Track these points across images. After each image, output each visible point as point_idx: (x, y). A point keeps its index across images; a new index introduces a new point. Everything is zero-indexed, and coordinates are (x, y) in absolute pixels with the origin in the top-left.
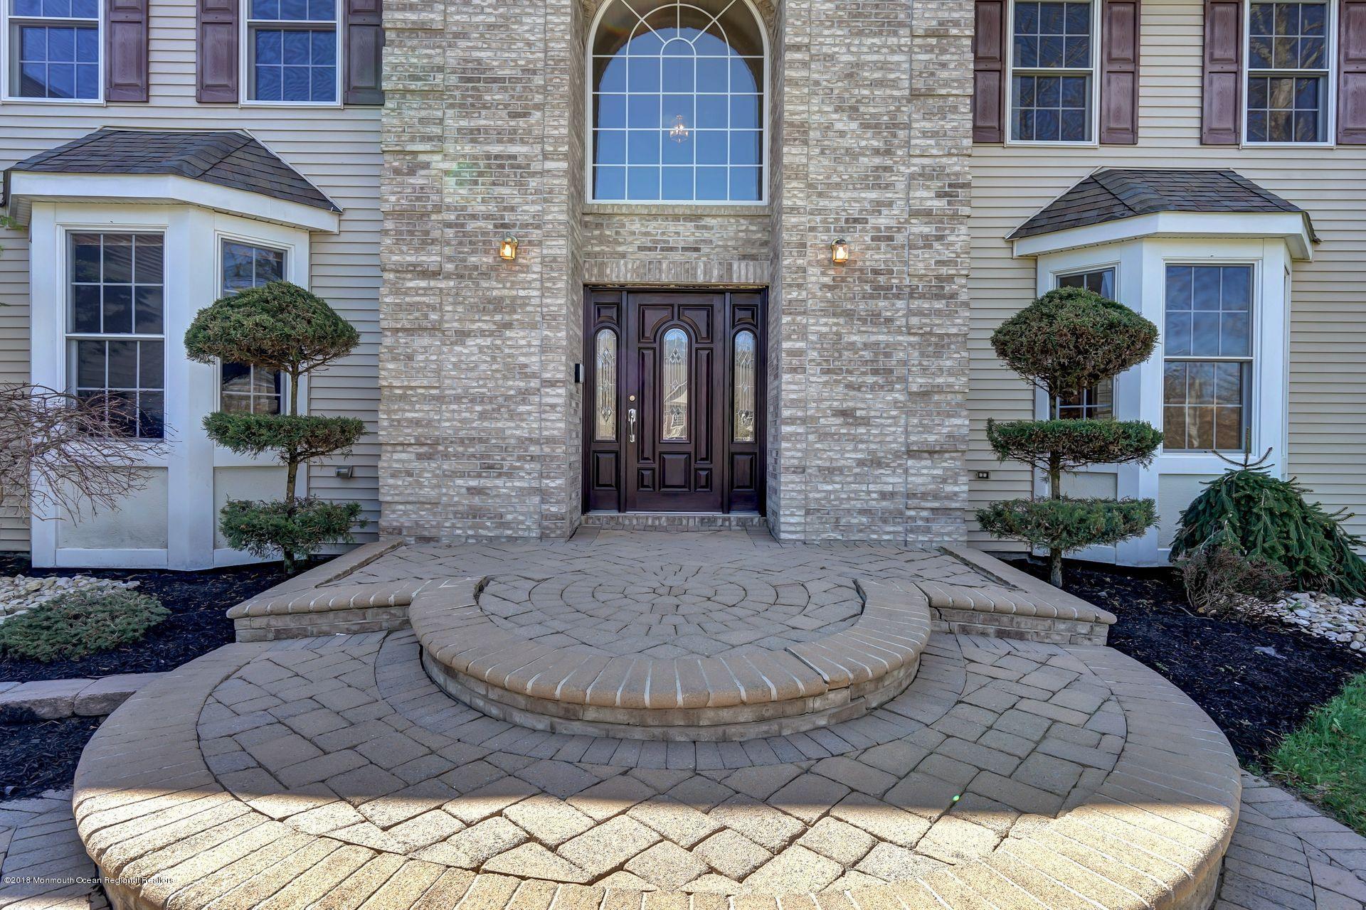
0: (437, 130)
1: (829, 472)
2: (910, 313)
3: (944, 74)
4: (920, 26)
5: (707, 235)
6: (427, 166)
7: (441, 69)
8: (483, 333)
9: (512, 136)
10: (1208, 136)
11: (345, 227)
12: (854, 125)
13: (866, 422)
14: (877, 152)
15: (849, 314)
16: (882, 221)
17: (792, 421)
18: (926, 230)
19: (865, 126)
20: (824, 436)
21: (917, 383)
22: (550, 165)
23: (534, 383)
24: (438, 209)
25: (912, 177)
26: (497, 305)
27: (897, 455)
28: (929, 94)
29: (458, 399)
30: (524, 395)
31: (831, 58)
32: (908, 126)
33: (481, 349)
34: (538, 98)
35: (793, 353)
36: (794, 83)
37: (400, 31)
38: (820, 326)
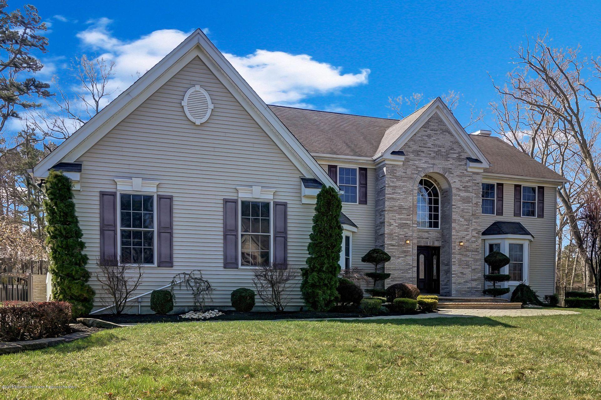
0: (395, 218)
1: (460, 284)
2: (472, 255)
3: (477, 211)
4: (474, 202)
5: (430, 235)
6: (392, 224)
7: (395, 206)
8: (402, 257)
9: (407, 220)
10: (516, 215)
11: (359, 231)
12: (463, 220)
13: (465, 274)
14: (467, 225)
15: (462, 255)
16: (467, 238)
17: (454, 274)
18: (474, 239)
19: (465, 220)
20: (458, 277)
21: (473, 267)
22: (414, 225)
23: (411, 267)
24: (395, 233)
25: (472, 230)
26: (405, 252)
27: (470, 281)
28: (475, 215)
29: (398, 270)
30: (409, 269)
31: (459, 207)
32: (472, 220)
33: (402, 260)
34: (412, 212)
35: (454, 261)
36: (454, 212)
37: (388, 198)
38: (458, 257)
